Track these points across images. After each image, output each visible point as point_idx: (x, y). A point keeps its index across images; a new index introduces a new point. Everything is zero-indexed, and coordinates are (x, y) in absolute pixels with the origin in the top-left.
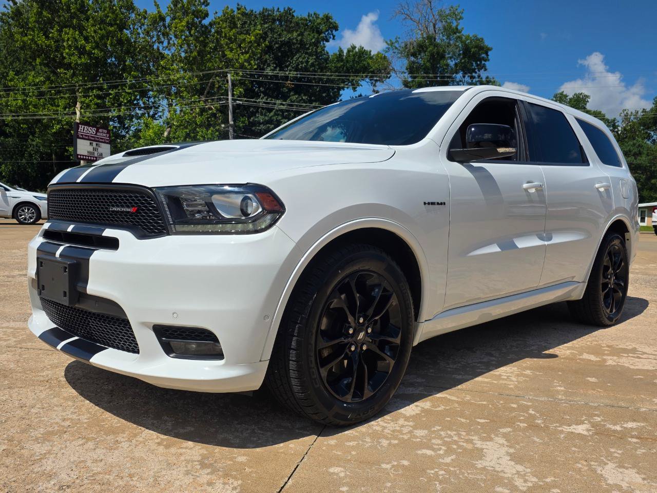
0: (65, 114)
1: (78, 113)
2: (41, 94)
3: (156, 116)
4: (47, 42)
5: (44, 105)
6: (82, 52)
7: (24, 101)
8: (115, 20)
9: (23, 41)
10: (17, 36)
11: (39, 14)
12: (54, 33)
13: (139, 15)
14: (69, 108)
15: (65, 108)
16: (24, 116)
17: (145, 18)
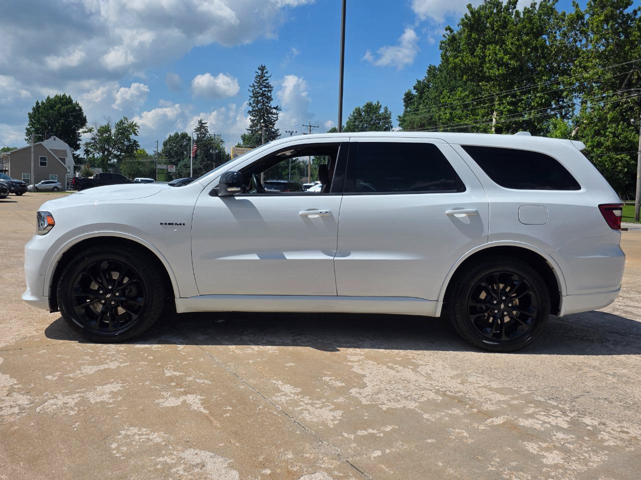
0: (483, 122)
1: (494, 120)
2: (466, 106)
3: (568, 116)
4: (474, 60)
5: (467, 116)
6: (500, 63)
7: (451, 114)
8: (532, 29)
9: (455, 63)
10: (451, 59)
11: (469, 36)
12: (478, 51)
13: (557, 19)
14: (487, 116)
15: (483, 117)
16: (452, 126)
17: (563, 20)
